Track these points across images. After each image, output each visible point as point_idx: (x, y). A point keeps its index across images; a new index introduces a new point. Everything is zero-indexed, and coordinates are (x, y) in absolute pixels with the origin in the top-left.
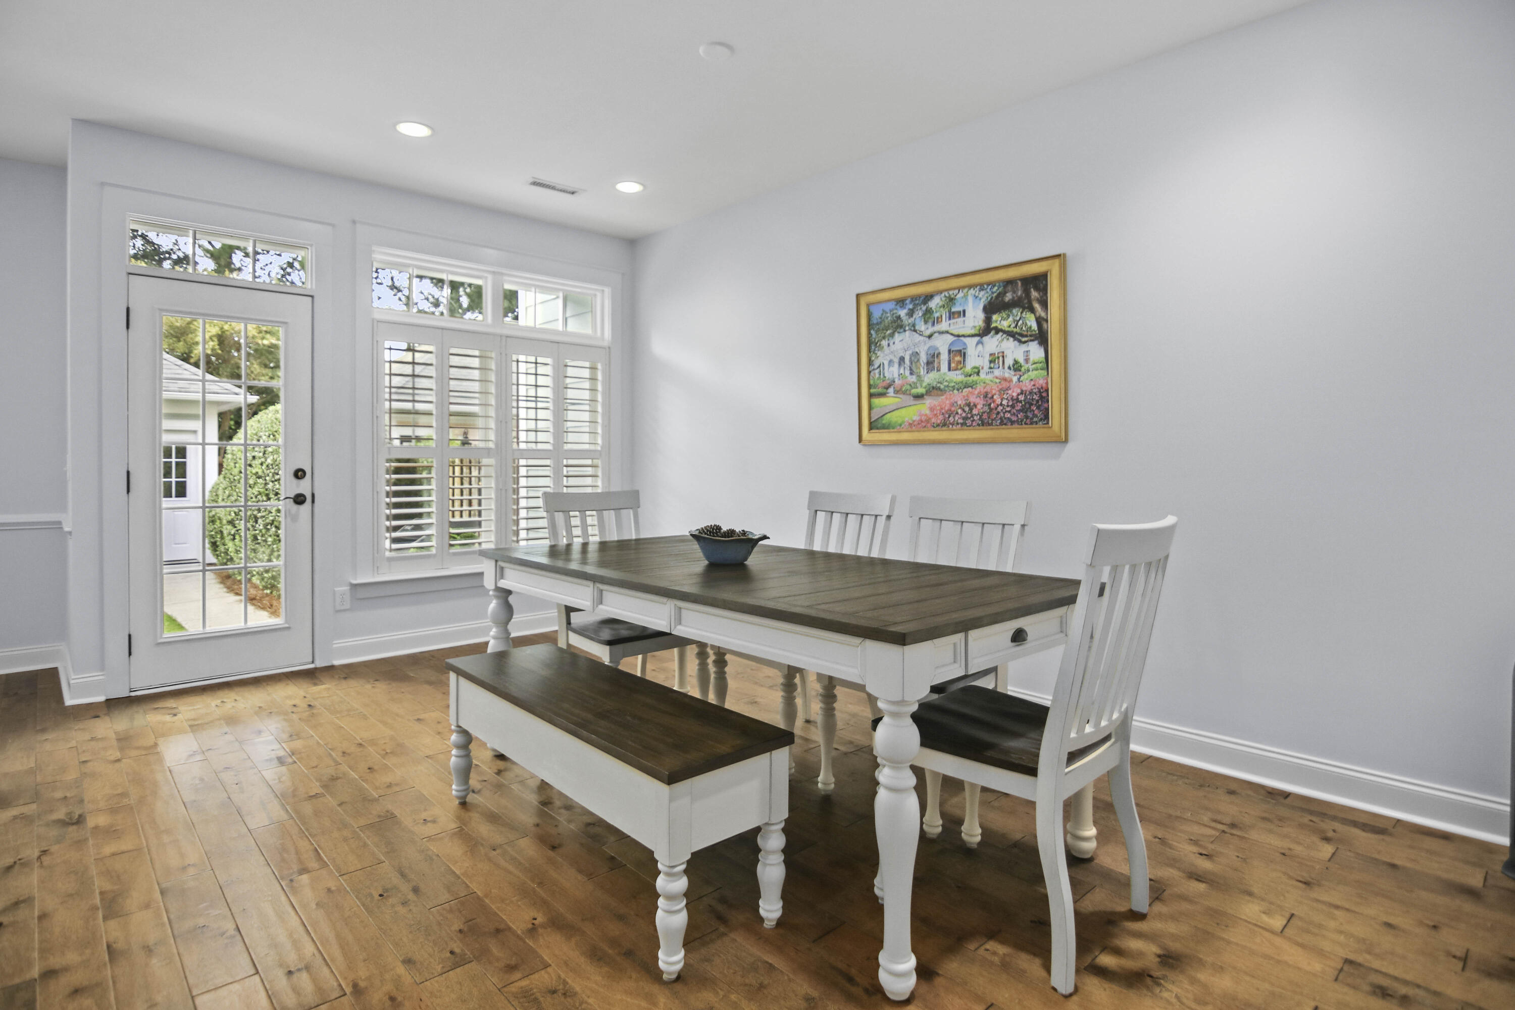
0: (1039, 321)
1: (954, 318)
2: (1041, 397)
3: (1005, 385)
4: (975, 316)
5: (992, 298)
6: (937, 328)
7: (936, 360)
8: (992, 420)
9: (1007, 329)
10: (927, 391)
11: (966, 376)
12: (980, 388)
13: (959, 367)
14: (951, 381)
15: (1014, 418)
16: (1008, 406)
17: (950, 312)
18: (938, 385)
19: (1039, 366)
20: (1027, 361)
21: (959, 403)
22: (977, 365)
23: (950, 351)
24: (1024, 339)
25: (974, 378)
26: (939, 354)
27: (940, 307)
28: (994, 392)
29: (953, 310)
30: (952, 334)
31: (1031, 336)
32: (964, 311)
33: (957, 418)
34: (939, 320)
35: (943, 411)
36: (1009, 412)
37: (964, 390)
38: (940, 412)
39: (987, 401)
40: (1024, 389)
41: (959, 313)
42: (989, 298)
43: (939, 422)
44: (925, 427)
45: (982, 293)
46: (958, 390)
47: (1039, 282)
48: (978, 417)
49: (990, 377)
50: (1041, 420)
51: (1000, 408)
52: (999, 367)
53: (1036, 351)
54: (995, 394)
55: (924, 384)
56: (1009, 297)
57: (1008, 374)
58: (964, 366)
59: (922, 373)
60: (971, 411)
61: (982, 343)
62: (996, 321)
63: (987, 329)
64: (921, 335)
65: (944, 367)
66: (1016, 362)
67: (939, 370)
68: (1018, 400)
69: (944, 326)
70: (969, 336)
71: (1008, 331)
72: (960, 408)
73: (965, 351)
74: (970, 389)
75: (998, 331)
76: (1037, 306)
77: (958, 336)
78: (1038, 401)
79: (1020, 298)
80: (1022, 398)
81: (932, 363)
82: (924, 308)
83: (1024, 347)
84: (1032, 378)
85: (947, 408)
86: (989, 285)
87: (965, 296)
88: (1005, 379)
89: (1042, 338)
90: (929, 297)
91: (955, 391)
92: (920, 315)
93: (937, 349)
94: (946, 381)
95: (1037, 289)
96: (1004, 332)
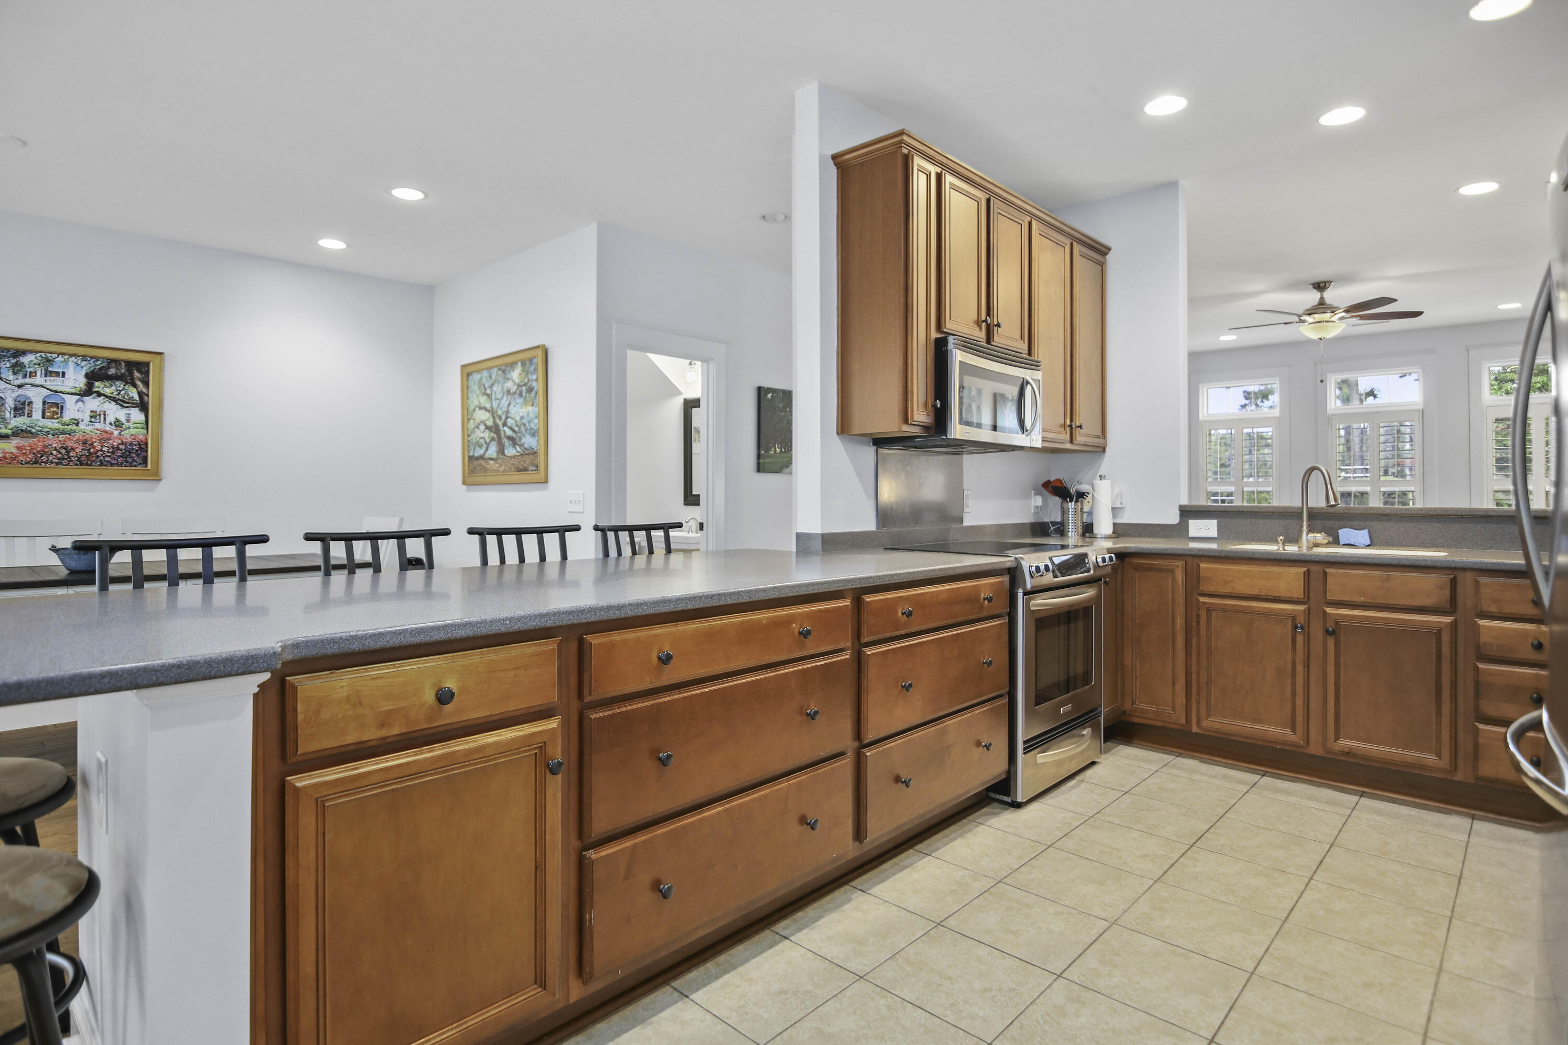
0: (140, 394)
1: (50, 376)
2: (141, 448)
3: (105, 436)
4: (75, 378)
5: (95, 369)
6: (28, 380)
7: (26, 407)
8: (92, 462)
9: (109, 395)
10: (13, 432)
11: (63, 425)
12: (77, 435)
13: (55, 417)
14: (46, 427)
15: (113, 462)
16: (108, 452)
17: (46, 370)
18: (29, 429)
19: (140, 426)
20: (128, 421)
21: (54, 445)
22: (77, 418)
23: (44, 403)
24: (125, 405)
25: (74, 427)
26: (30, 403)
27: (35, 364)
28: (94, 440)
29: (50, 369)
30: (48, 389)
31: (132, 404)
32: (64, 374)
33: (51, 458)
34: (33, 374)
35: (35, 451)
36: (109, 456)
37: (60, 436)
38: (30, 451)
39: (86, 447)
40: (125, 441)
41: (58, 373)
42: (92, 368)
43: (28, 460)
44: (10, 463)
45: (84, 363)
46: (53, 435)
47: (143, 367)
48: (76, 458)
49: (91, 428)
50: (140, 464)
51: (99, 453)
52: (100, 422)
53: (137, 415)
54: (95, 442)
55: (10, 427)
56: (112, 371)
57: (108, 428)
58: (61, 417)
59: (8, 415)
60: (69, 454)
61: (82, 401)
62: (99, 387)
63: (88, 391)
64: (7, 383)
65: (37, 415)
66: (117, 420)
67: (30, 416)
68: (118, 449)
69: (39, 380)
70: (68, 394)
71: (111, 397)
72: (55, 449)
73: (63, 404)
74: (68, 435)
75: (99, 394)
76: (139, 383)
77: (55, 391)
78: (137, 451)
79: (123, 375)
80: (121, 447)
81: (21, 408)
82: (13, 361)
83: (126, 411)
84: (133, 433)
85: (39, 449)
86: (93, 358)
87: (66, 361)
88: (106, 432)
89: (143, 406)
90: (24, 353)
91: (50, 436)
92: (8, 365)
93: (29, 398)
94: (39, 426)
95: (139, 371)
96: (106, 396)
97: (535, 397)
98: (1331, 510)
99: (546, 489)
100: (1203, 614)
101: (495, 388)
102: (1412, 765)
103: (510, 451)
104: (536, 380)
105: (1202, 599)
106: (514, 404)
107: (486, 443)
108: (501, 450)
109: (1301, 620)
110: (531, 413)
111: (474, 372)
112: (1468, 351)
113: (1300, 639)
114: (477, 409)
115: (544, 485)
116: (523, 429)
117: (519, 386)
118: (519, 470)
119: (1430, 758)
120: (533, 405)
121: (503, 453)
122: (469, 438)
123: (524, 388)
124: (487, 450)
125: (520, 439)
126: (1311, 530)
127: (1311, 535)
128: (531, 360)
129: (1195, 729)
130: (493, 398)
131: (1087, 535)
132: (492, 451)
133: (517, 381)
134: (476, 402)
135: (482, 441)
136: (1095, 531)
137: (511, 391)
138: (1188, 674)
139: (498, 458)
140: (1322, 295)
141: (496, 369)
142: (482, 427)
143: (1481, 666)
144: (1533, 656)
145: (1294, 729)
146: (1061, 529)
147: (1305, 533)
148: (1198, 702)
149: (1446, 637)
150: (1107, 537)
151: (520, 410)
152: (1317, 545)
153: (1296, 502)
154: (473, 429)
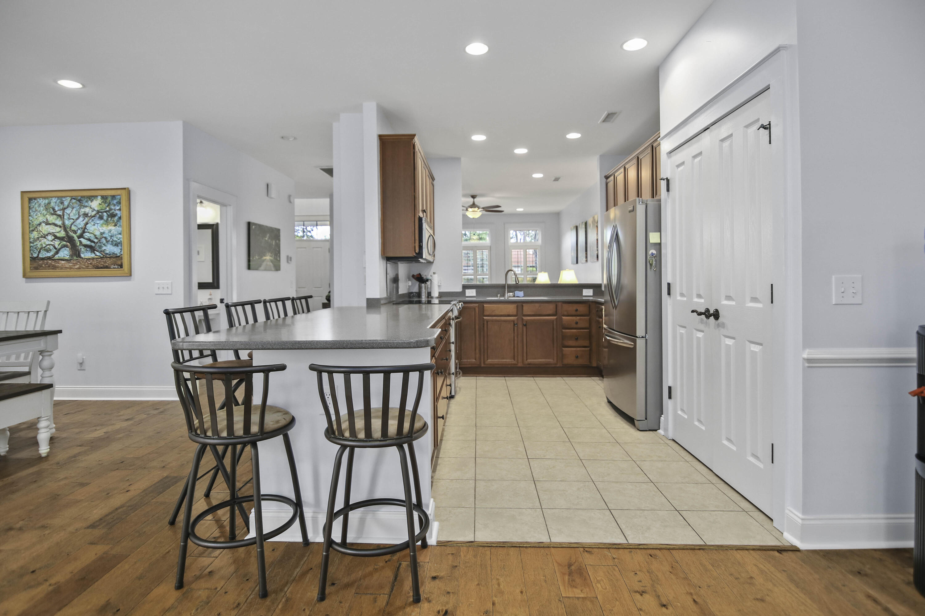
97: (118, 221)
98: (517, 285)
99: (130, 280)
100: (485, 323)
101: (68, 211)
102: (547, 364)
103: (87, 255)
104: (120, 210)
105: (485, 318)
106: (92, 223)
107: (55, 248)
108: (76, 253)
109: (516, 322)
110: (113, 231)
111: (39, 198)
112: (504, 224)
113: (516, 328)
114: (43, 224)
115: (129, 277)
116: (104, 240)
117: (98, 212)
118: (97, 267)
119: (551, 361)
120: (115, 225)
121: (79, 256)
122: (32, 245)
123: (105, 214)
124: (57, 253)
125: (100, 247)
126: (508, 292)
127: (509, 294)
128: (113, 197)
129: (483, 365)
130: (65, 217)
131: (430, 297)
132: (65, 253)
133: (96, 209)
134: (41, 219)
135: (52, 247)
136: (432, 295)
137: (89, 215)
138: (480, 345)
139: (71, 260)
140: (474, 200)
141: (69, 199)
142: (50, 237)
143: (564, 331)
144: (575, 326)
145: (514, 359)
146: (419, 295)
147: (506, 293)
148: (484, 355)
149: (555, 323)
150: (437, 298)
151: (100, 228)
152: (510, 297)
153: (503, 282)
154: (38, 238)
